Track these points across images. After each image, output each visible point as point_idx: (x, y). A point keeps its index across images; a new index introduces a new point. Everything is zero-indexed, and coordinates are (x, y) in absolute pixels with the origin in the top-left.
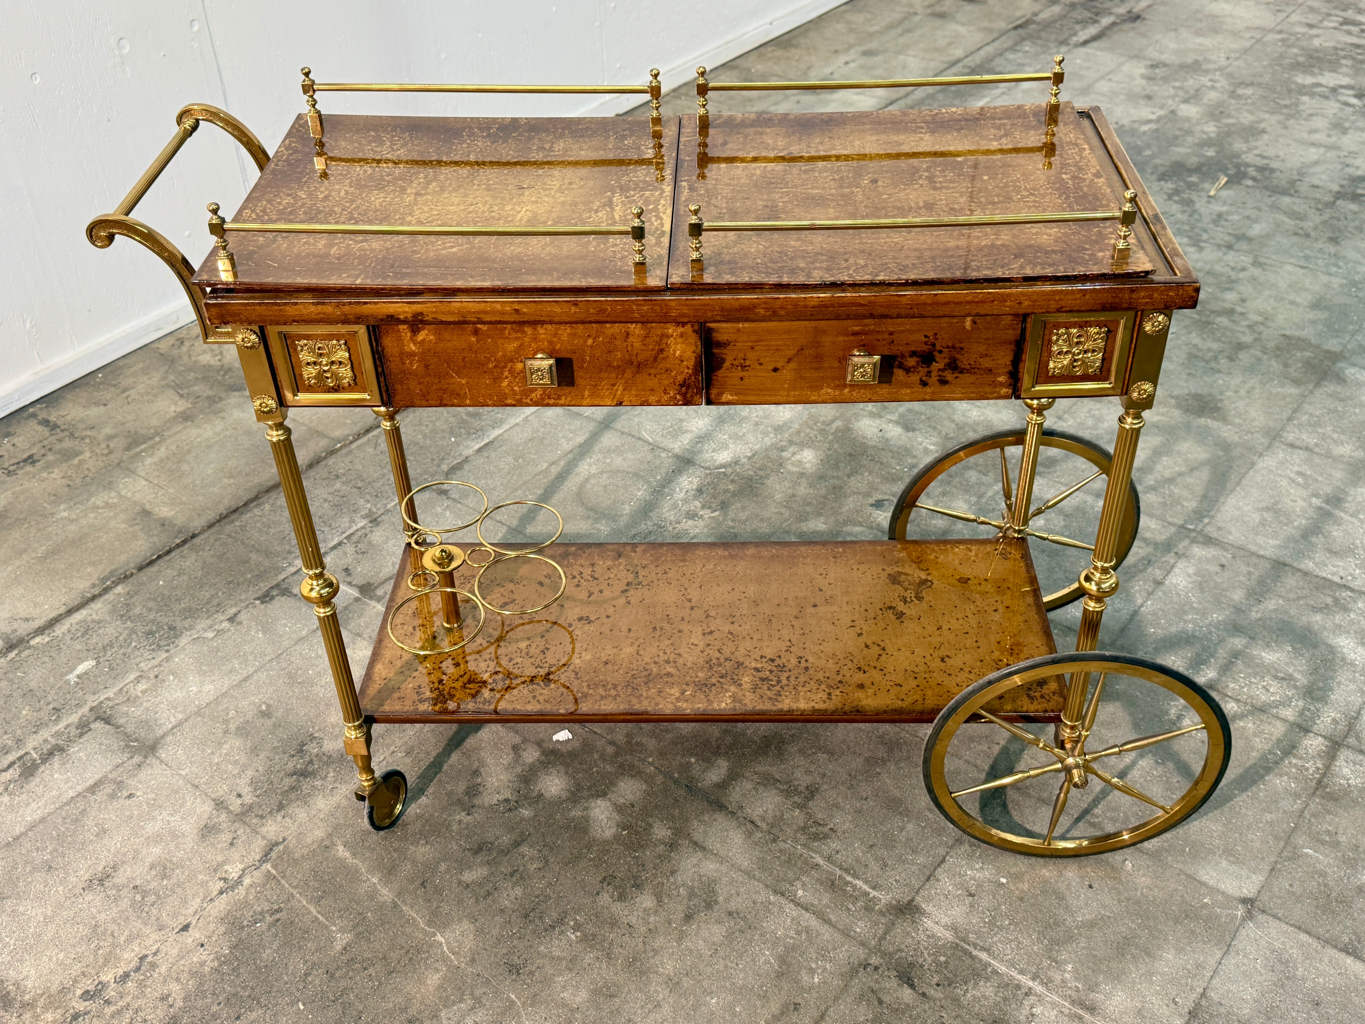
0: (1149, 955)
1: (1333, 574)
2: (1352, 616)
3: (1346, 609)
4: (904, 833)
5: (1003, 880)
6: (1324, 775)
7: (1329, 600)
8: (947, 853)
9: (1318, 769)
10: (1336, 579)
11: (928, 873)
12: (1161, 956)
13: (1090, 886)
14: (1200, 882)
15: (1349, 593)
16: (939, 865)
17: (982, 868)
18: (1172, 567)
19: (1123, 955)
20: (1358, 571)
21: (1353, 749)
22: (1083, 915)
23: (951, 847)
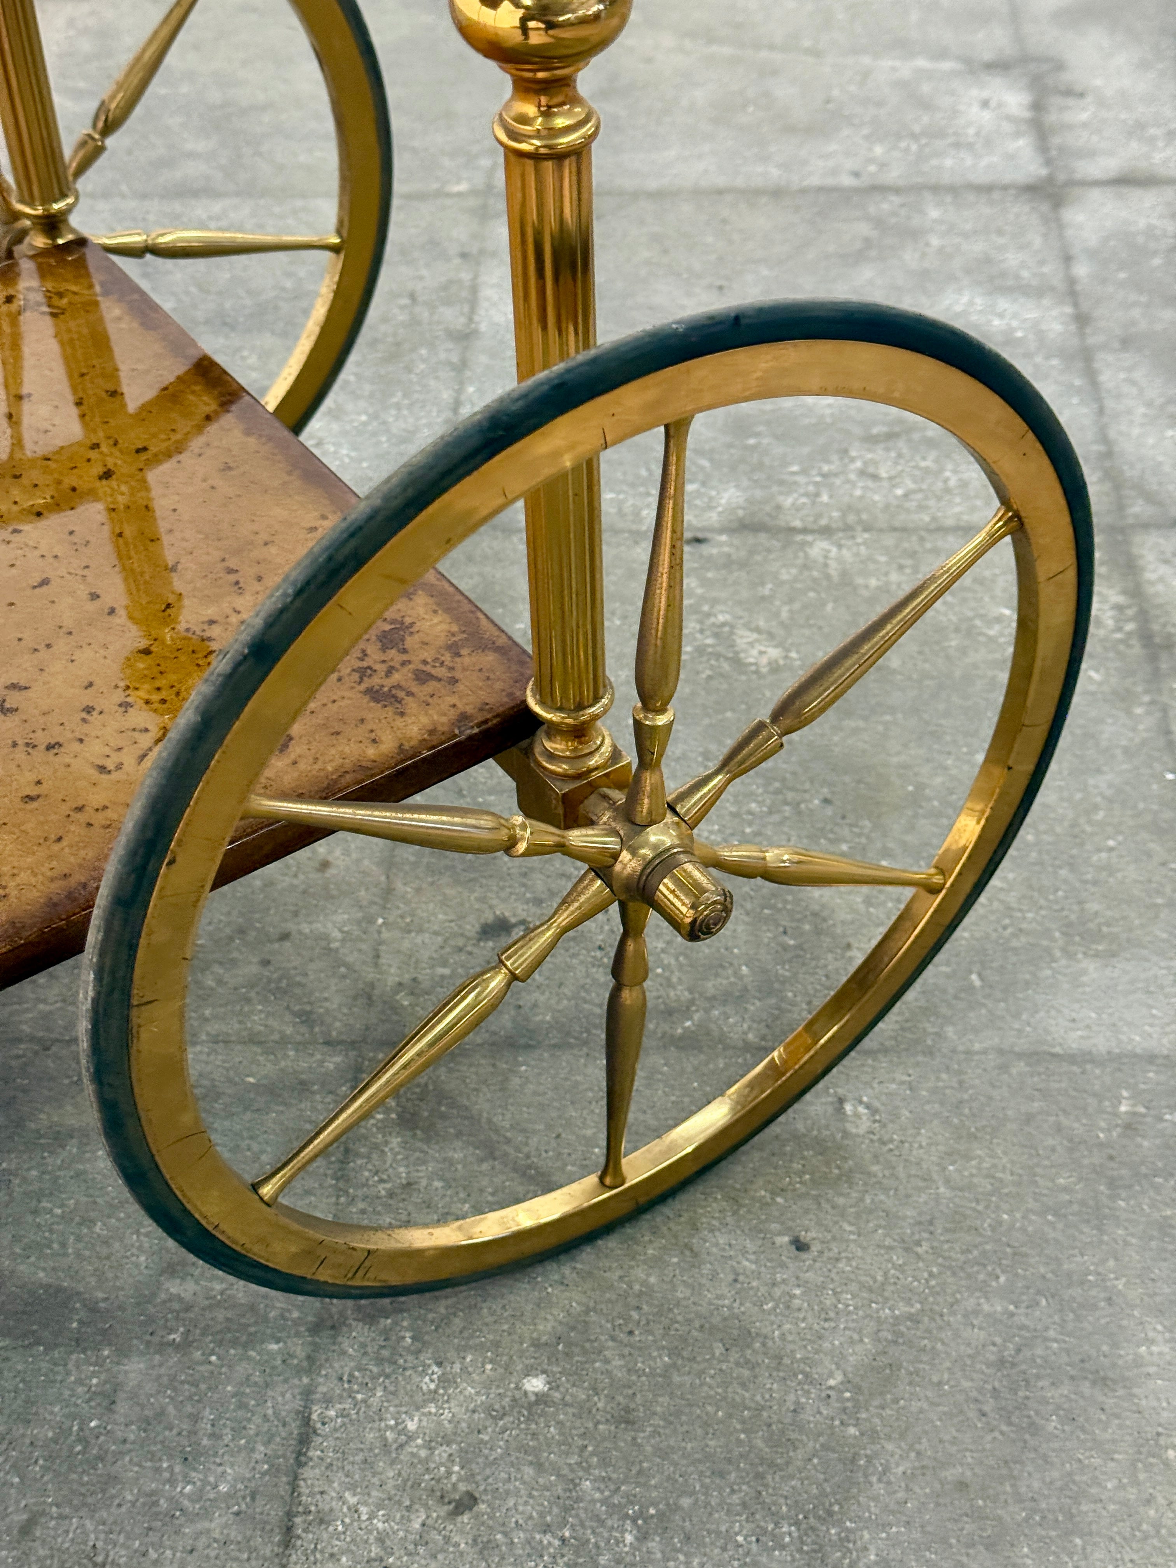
0: (1102, 1381)
1: (834, 172)
2: (935, 241)
3: (914, 235)
4: (122, 1407)
5: (536, 1384)
6: (1143, 617)
7: (864, 229)
8: (307, 1394)
9: (1119, 608)
10: (847, 181)
11: (275, 1513)
12: (1138, 1362)
13: (800, 1246)
14: (1072, 1058)
15: (895, 199)
16: (300, 1459)
17: (445, 1381)
18: (474, 289)
19: (1034, 1428)
20: (878, 150)
21: (1159, 526)
22: (840, 1359)
23: (311, 1364)
